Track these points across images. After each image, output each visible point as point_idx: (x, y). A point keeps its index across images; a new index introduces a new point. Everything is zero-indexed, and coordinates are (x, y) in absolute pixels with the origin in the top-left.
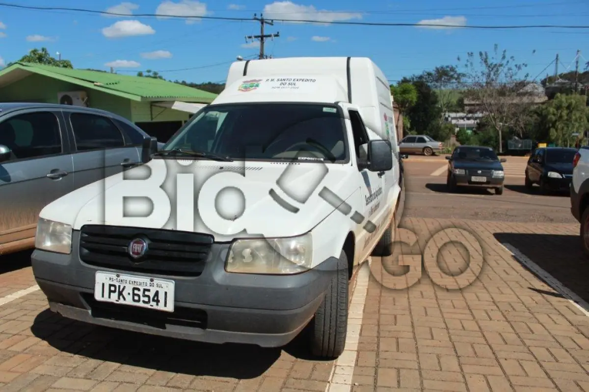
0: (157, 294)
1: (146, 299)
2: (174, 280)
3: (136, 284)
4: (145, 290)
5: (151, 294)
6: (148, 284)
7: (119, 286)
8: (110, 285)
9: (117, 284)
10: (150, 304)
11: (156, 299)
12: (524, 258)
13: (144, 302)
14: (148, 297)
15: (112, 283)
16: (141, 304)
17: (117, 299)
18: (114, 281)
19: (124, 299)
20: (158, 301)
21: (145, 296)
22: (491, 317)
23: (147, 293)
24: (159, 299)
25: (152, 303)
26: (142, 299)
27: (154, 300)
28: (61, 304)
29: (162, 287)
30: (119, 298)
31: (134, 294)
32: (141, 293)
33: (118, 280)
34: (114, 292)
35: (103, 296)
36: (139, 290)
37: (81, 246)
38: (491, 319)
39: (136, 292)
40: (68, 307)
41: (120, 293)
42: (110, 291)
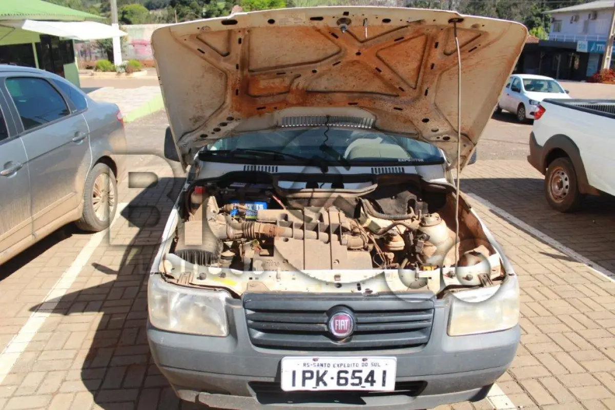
0: (372, 374)
1: (357, 381)
2: (395, 355)
3: (343, 366)
4: (354, 372)
5: (364, 375)
6: (360, 365)
7: (318, 372)
8: (304, 372)
9: (315, 370)
10: (362, 385)
11: (370, 379)
12: (498, 210)
13: (353, 384)
14: (360, 378)
15: (306, 369)
16: (349, 387)
17: (315, 386)
18: (310, 366)
19: (325, 384)
20: (372, 382)
21: (354, 377)
22: (548, 296)
23: (357, 375)
24: (375, 378)
25: (364, 384)
26: (350, 381)
27: (367, 381)
28: (206, 393)
29: (379, 366)
30: (318, 384)
31: (339, 378)
32: (349, 376)
33: (316, 365)
34: (311, 378)
35: (294, 385)
36: (346, 372)
37: (249, 326)
38: (548, 299)
39: (342, 375)
40: (220, 395)
41: (320, 379)
42: (304, 379)
